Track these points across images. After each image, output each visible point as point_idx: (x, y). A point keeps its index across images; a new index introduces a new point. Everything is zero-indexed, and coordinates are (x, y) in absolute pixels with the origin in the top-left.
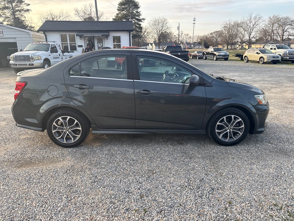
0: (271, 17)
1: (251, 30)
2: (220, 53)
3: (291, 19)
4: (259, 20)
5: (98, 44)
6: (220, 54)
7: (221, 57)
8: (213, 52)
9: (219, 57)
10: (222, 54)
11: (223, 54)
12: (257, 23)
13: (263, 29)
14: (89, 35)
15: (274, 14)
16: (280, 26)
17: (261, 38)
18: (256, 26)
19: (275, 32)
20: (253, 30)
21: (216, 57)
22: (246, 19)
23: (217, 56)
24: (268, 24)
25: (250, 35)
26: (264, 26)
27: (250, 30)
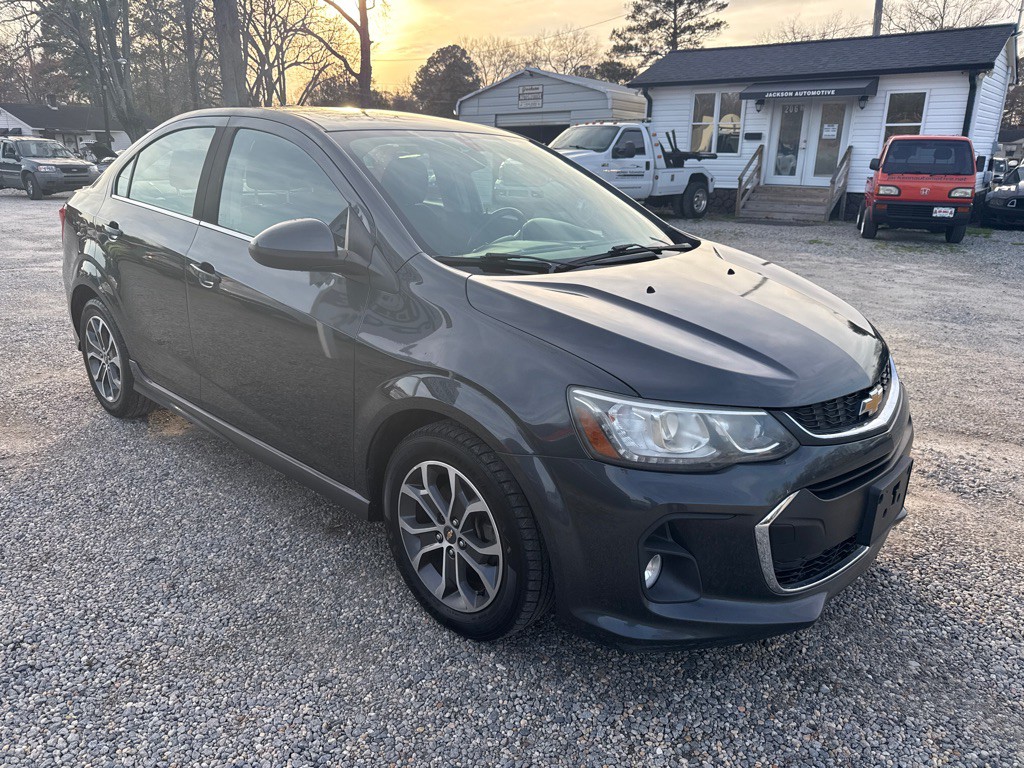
5: (822, 126)
14: (786, 93)
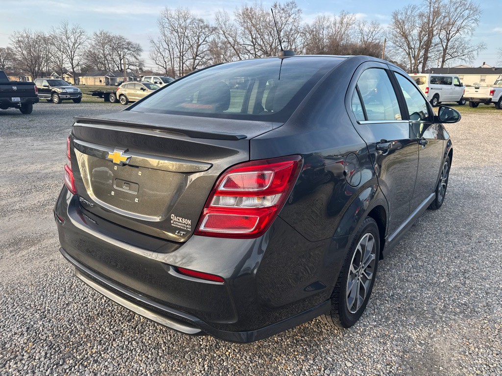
0: (98, 34)
1: (71, 52)
2: (64, 88)
3: (127, 41)
4: (81, 36)
6: (64, 91)
7: (68, 96)
8: (48, 86)
9: (64, 96)
10: (69, 91)
11: (71, 91)
12: (78, 40)
13: (89, 51)
15: (101, 30)
16: (113, 49)
17: (88, 66)
18: (79, 46)
19: (109, 58)
20: (74, 52)
21: (59, 96)
22: (58, 31)
23: (61, 94)
24: (96, 44)
25: (72, 60)
26: (89, 46)
27: (69, 51)
